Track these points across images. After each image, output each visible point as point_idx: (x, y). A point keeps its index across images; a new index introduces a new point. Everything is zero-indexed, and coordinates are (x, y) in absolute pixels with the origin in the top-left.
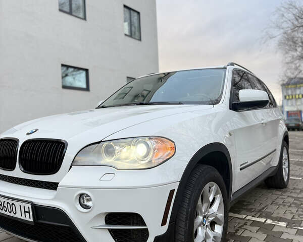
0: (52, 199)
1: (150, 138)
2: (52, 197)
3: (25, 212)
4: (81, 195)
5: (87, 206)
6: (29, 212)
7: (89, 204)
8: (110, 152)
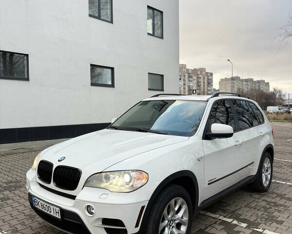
0: (72, 207)
1: (133, 171)
2: (72, 205)
3: (56, 212)
4: (88, 206)
5: (92, 213)
6: (58, 213)
7: (93, 211)
8: (107, 178)
